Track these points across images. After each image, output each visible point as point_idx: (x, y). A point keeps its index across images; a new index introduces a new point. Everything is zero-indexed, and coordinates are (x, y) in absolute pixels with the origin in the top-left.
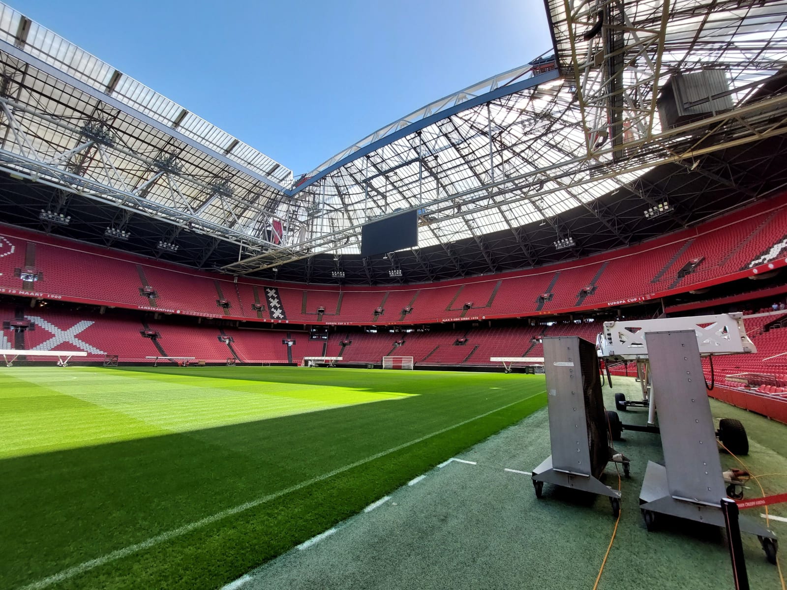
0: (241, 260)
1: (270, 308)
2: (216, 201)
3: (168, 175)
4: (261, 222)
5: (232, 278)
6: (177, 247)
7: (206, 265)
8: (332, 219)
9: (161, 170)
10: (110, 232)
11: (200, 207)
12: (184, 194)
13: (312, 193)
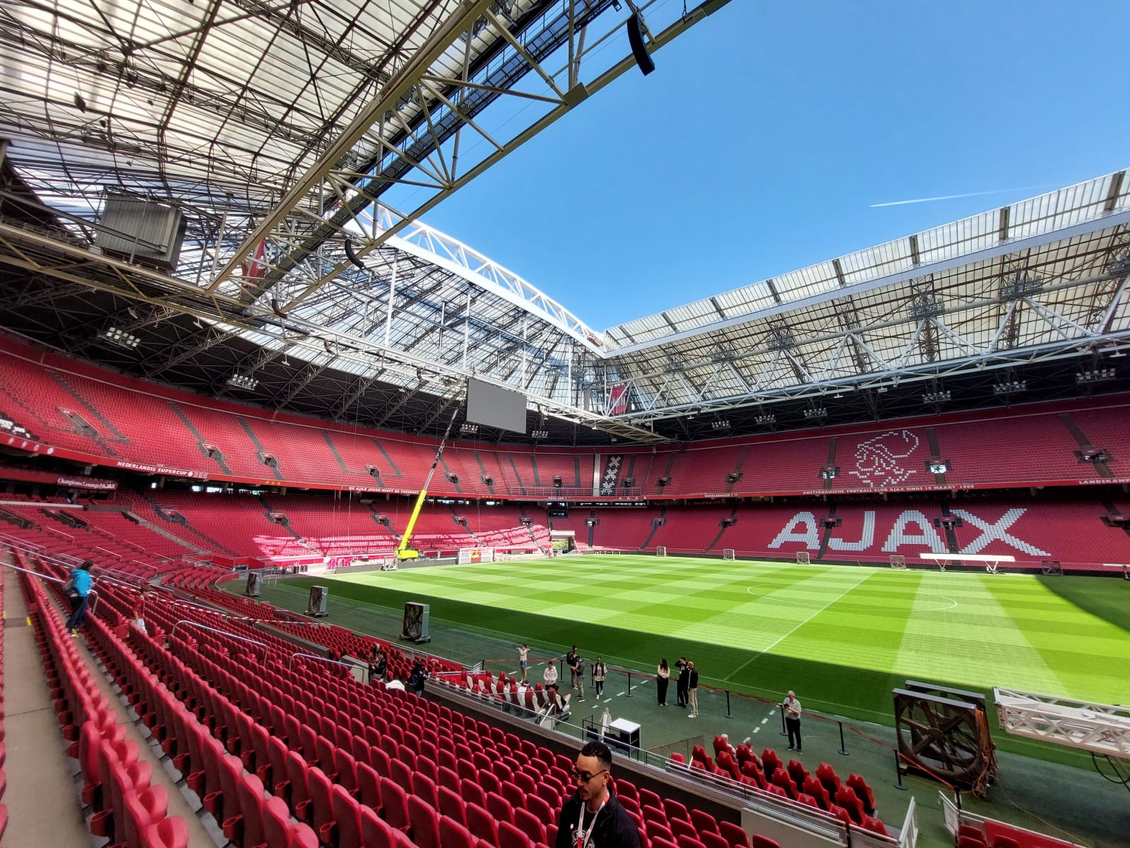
10: (1000, 388)
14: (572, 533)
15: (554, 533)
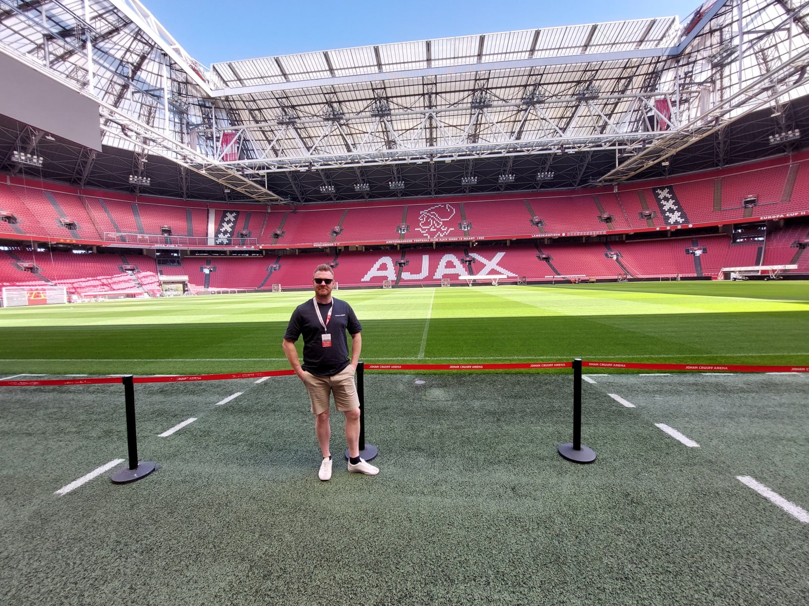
0: (619, 165)
1: (664, 212)
2: (583, 110)
3: (534, 107)
4: (638, 110)
5: (612, 188)
6: (553, 173)
7: (583, 181)
8: (762, 50)
9: (529, 106)
10: (502, 178)
11: (568, 124)
12: (551, 119)
13: (715, 30)
14: (185, 278)
15: (164, 278)
